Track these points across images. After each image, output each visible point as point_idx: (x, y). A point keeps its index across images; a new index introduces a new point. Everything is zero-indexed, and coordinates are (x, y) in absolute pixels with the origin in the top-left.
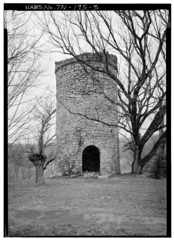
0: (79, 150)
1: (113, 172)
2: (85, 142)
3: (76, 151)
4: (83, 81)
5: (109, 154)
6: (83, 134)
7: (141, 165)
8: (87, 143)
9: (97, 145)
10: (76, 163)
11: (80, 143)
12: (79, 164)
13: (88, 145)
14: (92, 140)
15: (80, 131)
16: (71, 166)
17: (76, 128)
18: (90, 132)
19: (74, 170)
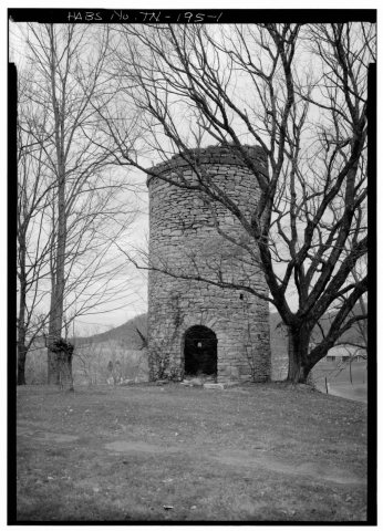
0: (176, 335)
1: (243, 377)
2: (186, 320)
3: (171, 335)
4: (183, 203)
5: (234, 341)
6: (183, 304)
7: (303, 364)
8: (190, 321)
9: (209, 325)
10: (171, 359)
11: (178, 322)
12: (176, 360)
13: (192, 324)
14: (200, 315)
15: (177, 298)
16: (162, 365)
17: (171, 293)
18: (195, 300)
19: (167, 372)
